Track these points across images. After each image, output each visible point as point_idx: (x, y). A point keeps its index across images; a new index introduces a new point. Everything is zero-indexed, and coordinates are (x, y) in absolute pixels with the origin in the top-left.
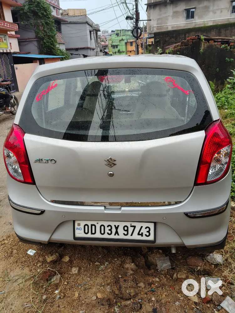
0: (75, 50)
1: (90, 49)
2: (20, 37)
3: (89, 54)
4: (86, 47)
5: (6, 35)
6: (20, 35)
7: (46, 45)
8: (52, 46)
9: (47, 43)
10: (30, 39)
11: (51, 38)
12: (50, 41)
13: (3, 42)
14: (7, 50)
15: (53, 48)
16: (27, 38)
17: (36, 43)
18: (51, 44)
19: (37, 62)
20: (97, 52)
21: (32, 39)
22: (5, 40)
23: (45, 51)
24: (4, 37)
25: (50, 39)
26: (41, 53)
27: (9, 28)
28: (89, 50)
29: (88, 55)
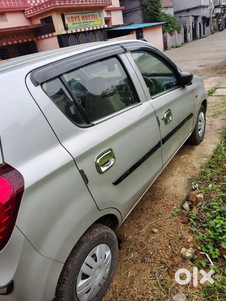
0: (186, 12)
1: (204, 7)
2: (124, 8)
3: (202, 13)
4: (199, 6)
5: (100, 12)
6: (124, 7)
7: (149, 12)
8: (155, 12)
9: (150, 10)
10: (135, 8)
11: (155, 4)
12: (154, 7)
13: (97, 18)
14: (100, 26)
15: (157, 15)
16: (132, 8)
17: (140, 12)
18: (156, 11)
19: (133, 33)
20: (210, 10)
21: (137, 8)
22: (99, 16)
23: (148, 19)
24: (99, 14)
25: (154, 6)
26: (144, 22)
27: (103, 4)
28: (202, 9)
29: (199, 15)
